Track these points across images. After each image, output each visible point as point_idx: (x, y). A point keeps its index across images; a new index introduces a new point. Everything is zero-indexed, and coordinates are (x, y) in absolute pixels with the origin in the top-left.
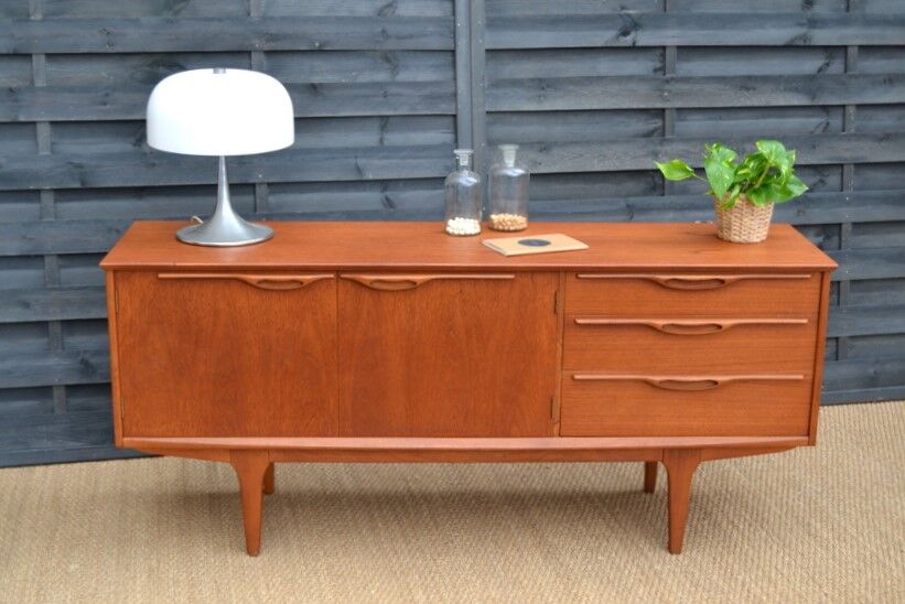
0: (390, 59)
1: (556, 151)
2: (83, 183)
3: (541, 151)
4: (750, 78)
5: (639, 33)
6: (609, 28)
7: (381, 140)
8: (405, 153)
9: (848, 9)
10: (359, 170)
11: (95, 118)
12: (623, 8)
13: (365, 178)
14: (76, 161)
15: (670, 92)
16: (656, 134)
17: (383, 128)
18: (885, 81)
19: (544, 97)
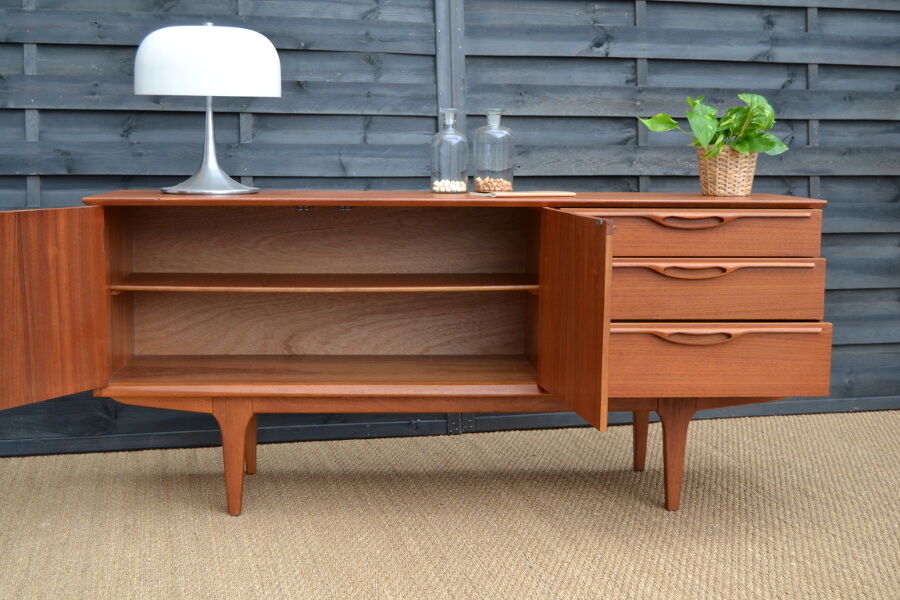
0: (372, 61)
1: (534, 155)
2: (69, 170)
3: (521, 154)
4: (717, 90)
5: (611, 44)
6: (584, 39)
7: (365, 138)
8: (387, 152)
9: (807, 30)
10: (343, 167)
11: (83, 108)
12: (595, 22)
13: (349, 175)
14: (63, 148)
15: (642, 101)
16: (630, 142)
17: (367, 127)
18: (845, 99)
19: (523, 102)
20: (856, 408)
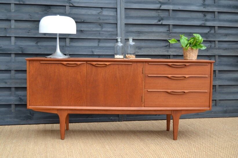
0: (100, 25)
1: (143, 49)
2: (22, 52)
3: (139, 49)
5: (163, 21)
6: (156, 20)
7: (98, 45)
8: (104, 48)
9: (215, 17)
10: (93, 52)
11: (26, 36)
12: (159, 15)
13: (94, 54)
14: (21, 47)
15: (171, 36)
16: (168, 46)
17: (99, 42)
18: (225, 35)
19: (140, 36)
20: (228, 116)
